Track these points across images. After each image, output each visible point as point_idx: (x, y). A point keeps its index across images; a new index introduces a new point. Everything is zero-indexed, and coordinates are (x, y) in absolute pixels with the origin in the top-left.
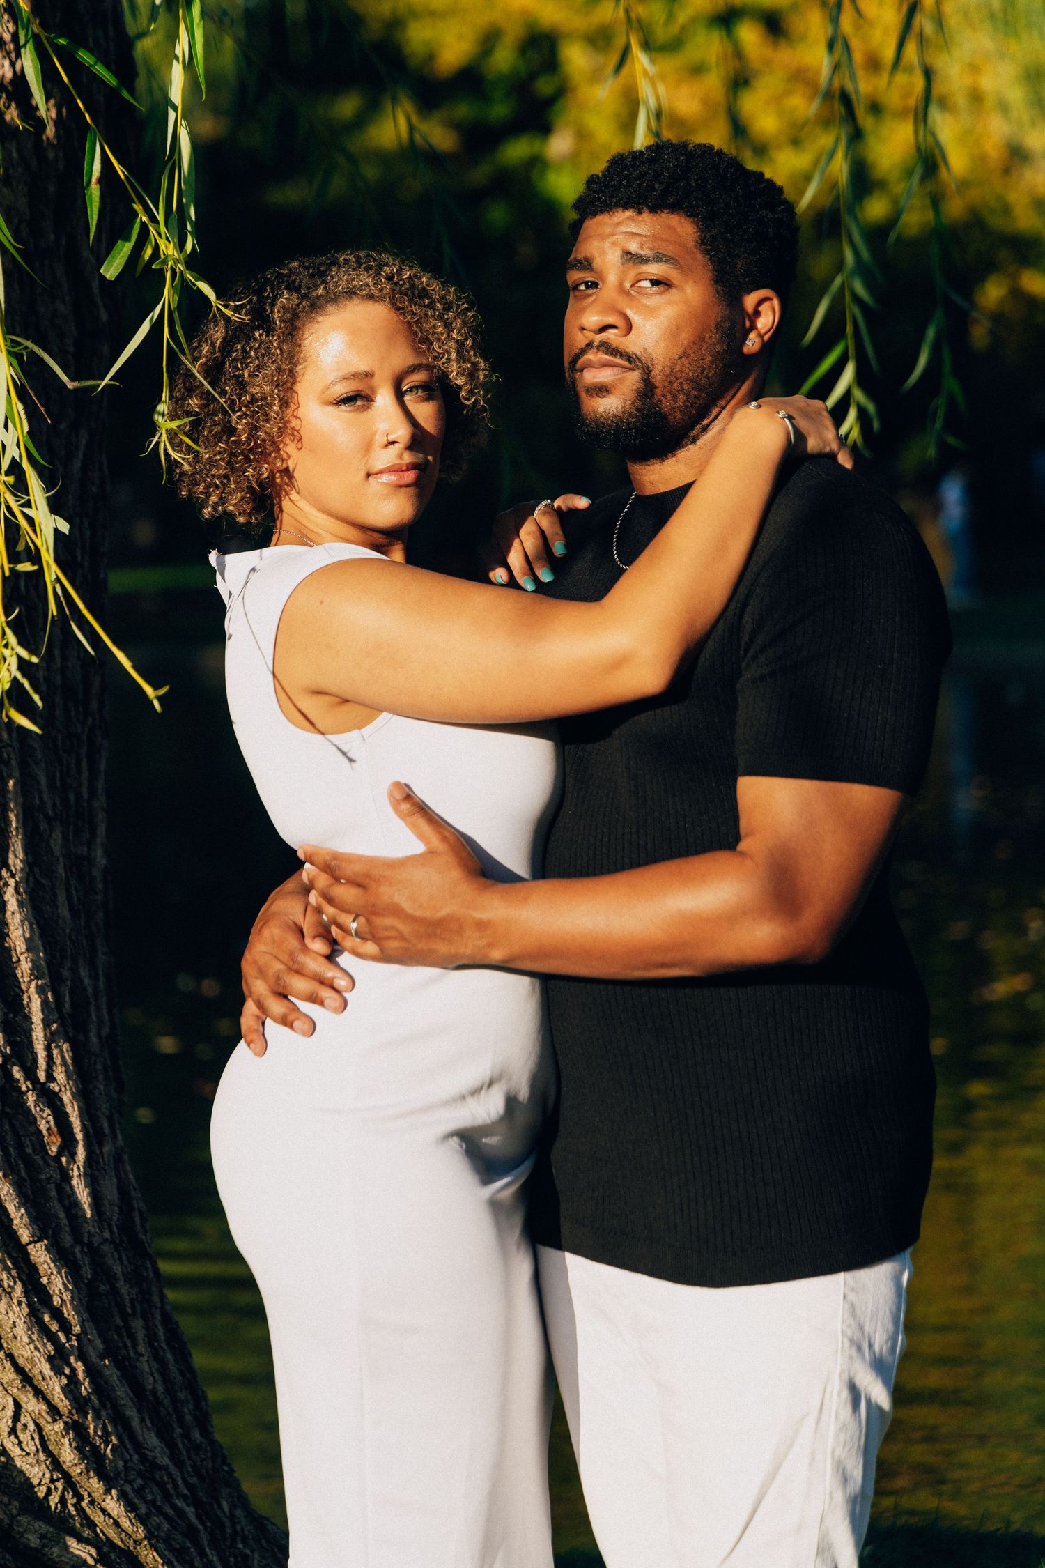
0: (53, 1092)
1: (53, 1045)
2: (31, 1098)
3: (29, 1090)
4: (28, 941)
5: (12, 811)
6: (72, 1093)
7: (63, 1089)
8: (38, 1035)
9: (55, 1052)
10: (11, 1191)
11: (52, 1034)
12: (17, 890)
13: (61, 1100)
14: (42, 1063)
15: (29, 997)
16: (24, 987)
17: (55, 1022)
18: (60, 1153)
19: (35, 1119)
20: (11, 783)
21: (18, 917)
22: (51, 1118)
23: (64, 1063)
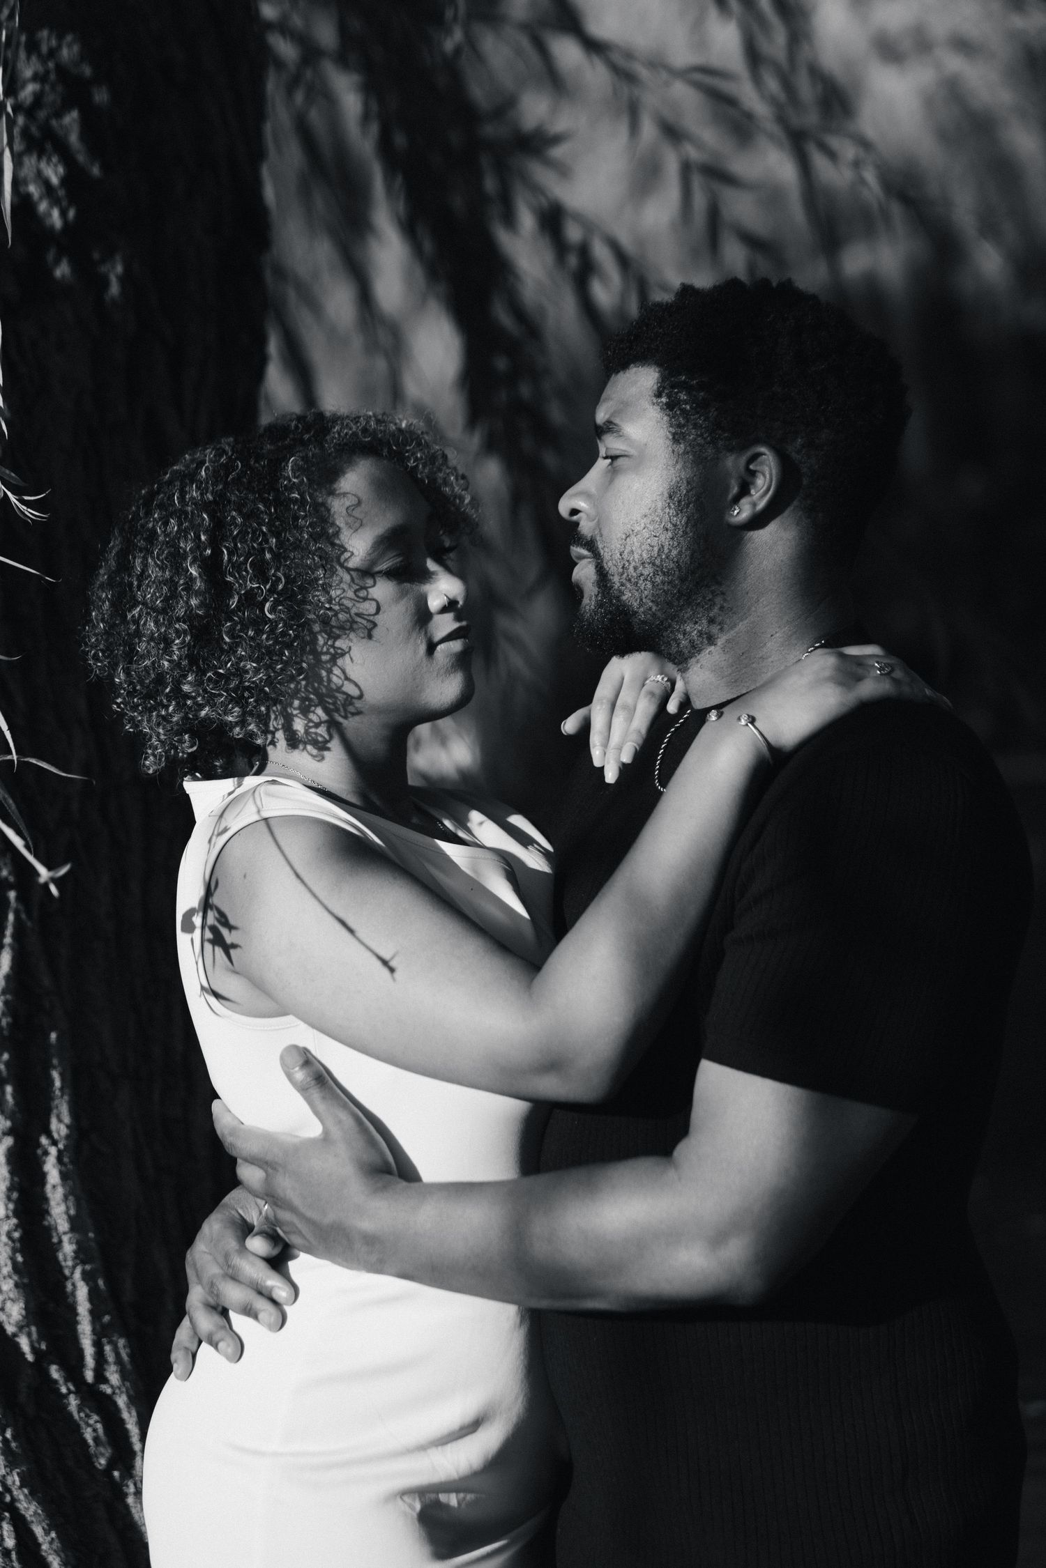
0: (104, 1394)
1: (104, 1340)
2: (73, 1402)
3: (70, 1392)
4: (72, 1220)
5: (55, 1068)
6: (129, 1397)
7: (117, 1391)
8: (85, 1328)
9: (108, 1348)
10: (40, 1511)
11: (104, 1327)
12: (59, 1159)
13: (115, 1404)
14: (90, 1361)
15: (74, 1285)
16: (67, 1272)
17: (108, 1313)
18: (111, 1465)
19: (78, 1426)
20: (53, 1036)
21: (60, 1191)
22: (99, 1426)
23: (119, 1361)
